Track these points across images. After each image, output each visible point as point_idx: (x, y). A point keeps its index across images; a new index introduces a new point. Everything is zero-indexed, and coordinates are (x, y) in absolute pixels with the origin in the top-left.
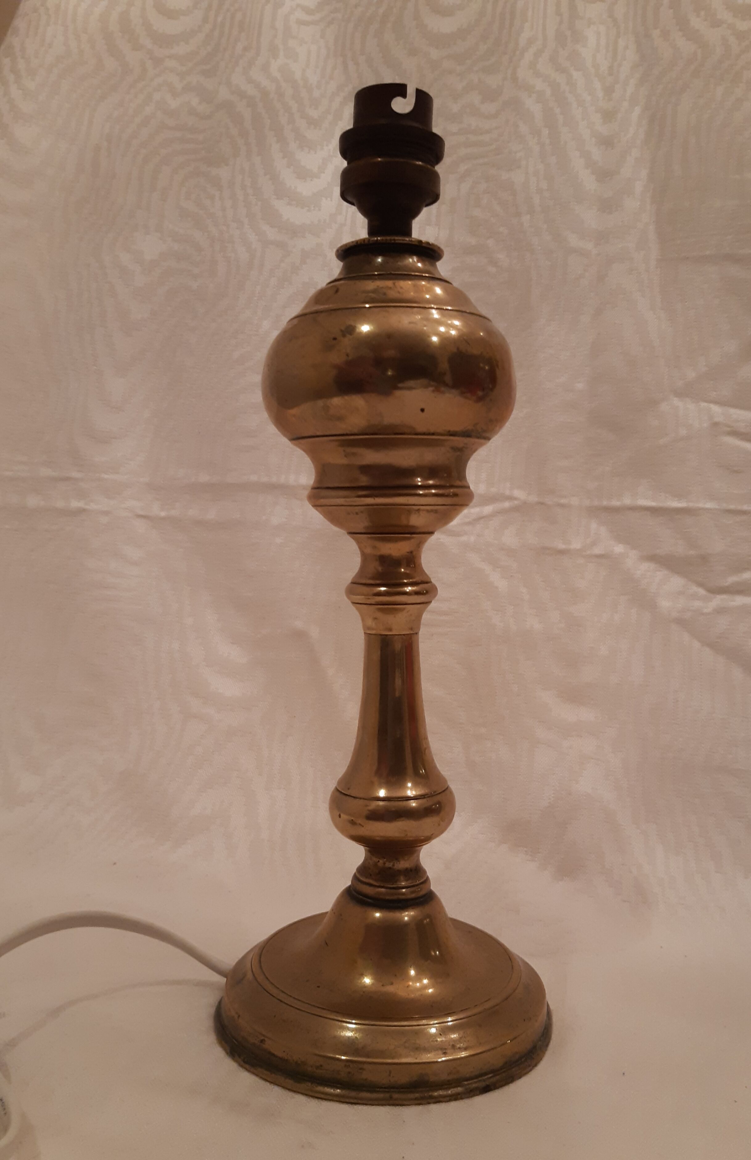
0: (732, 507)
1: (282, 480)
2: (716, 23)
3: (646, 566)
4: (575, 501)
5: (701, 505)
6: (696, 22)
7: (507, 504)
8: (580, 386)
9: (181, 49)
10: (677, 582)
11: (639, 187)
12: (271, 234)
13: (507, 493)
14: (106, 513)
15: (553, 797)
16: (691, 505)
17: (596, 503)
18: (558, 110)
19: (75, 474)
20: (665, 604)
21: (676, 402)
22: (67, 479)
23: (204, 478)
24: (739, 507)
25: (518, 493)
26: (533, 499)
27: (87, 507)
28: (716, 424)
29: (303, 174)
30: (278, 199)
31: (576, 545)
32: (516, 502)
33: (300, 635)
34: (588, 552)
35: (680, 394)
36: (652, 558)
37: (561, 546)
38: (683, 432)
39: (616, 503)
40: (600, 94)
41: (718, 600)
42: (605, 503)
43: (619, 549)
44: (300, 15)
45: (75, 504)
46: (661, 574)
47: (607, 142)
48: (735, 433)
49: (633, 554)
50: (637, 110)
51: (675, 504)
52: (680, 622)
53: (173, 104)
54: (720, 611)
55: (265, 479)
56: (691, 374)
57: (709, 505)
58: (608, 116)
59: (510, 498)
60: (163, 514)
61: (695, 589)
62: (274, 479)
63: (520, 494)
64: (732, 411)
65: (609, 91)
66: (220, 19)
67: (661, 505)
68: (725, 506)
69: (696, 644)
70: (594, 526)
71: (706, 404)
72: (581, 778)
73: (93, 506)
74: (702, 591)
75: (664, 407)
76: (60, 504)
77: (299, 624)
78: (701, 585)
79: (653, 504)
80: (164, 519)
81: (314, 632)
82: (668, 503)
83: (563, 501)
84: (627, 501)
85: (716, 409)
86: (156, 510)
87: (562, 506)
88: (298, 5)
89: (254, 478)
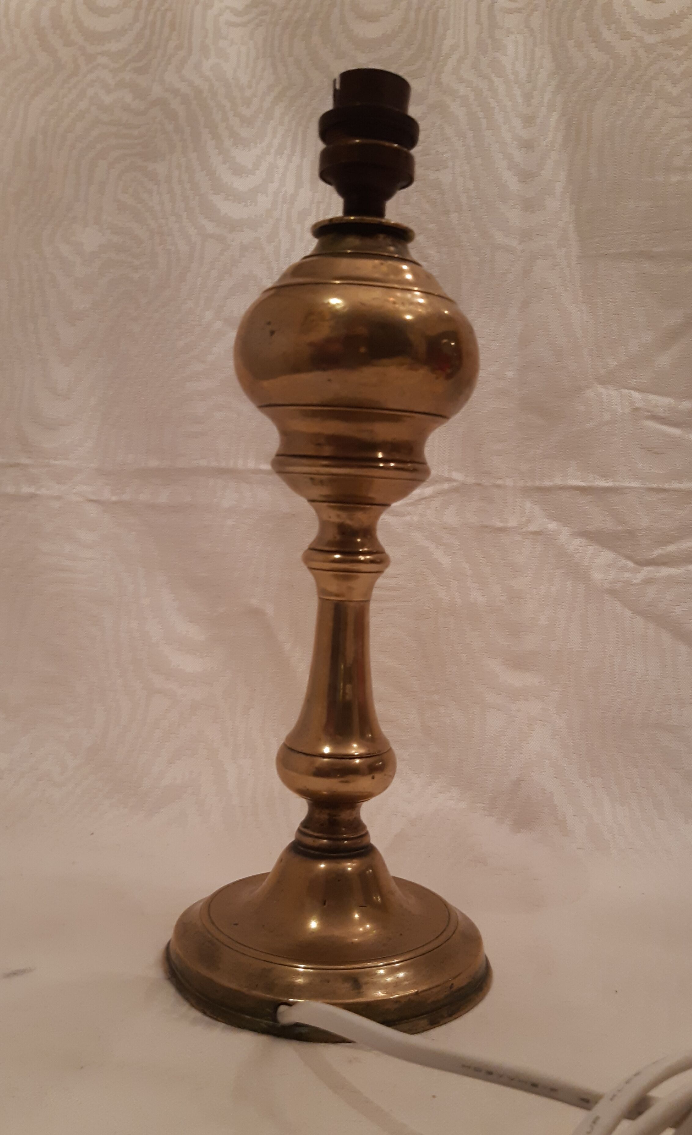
0: (655, 486)
1: (231, 464)
2: (626, 36)
3: (578, 541)
4: (509, 482)
5: (626, 484)
6: (607, 35)
7: (446, 486)
8: (510, 374)
9: (114, 46)
10: (607, 556)
11: (559, 188)
12: (210, 228)
13: (446, 475)
14: (59, 498)
15: (506, 757)
16: (617, 484)
17: (529, 484)
18: (481, 115)
19: (24, 460)
20: (597, 576)
21: (601, 389)
22: (17, 465)
23: (154, 463)
24: (661, 486)
25: (456, 475)
26: (471, 480)
27: (38, 492)
28: (637, 409)
29: (239, 171)
30: (215, 194)
31: (512, 523)
32: (455, 484)
33: (256, 613)
34: (524, 530)
35: (603, 381)
36: (584, 534)
37: (499, 524)
38: (607, 417)
39: (547, 483)
40: (520, 100)
41: (646, 572)
42: (537, 484)
43: (552, 526)
44: (228, 16)
45: (26, 489)
46: (591, 549)
47: (528, 146)
48: (654, 417)
49: (566, 531)
50: (555, 116)
51: (602, 483)
52: (612, 592)
53: (107, 99)
54: (648, 581)
55: (214, 464)
56: (613, 363)
57: (634, 484)
58: (529, 120)
59: (449, 480)
60: (114, 498)
61: (624, 561)
62: (223, 464)
63: (458, 476)
64: (651, 397)
65: (528, 97)
66: (150, 18)
67: (589, 484)
68: (648, 485)
69: (628, 613)
70: (528, 505)
71: (627, 391)
72: (530, 738)
73: (43, 491)
74: (630, 564)
75: (590, 393)
76: (10, 489)
77: (254, 602)
78: (629, 558)
79: (583, 484)
80: (115, 503)
81: (270, 610)
82: (596, 483)
83: (499, 482)
84: (558, 481)
85: (636, 395)
86: (107, 495)
87: (498, 486)
88: (227, 8)
89: (203, 463)
